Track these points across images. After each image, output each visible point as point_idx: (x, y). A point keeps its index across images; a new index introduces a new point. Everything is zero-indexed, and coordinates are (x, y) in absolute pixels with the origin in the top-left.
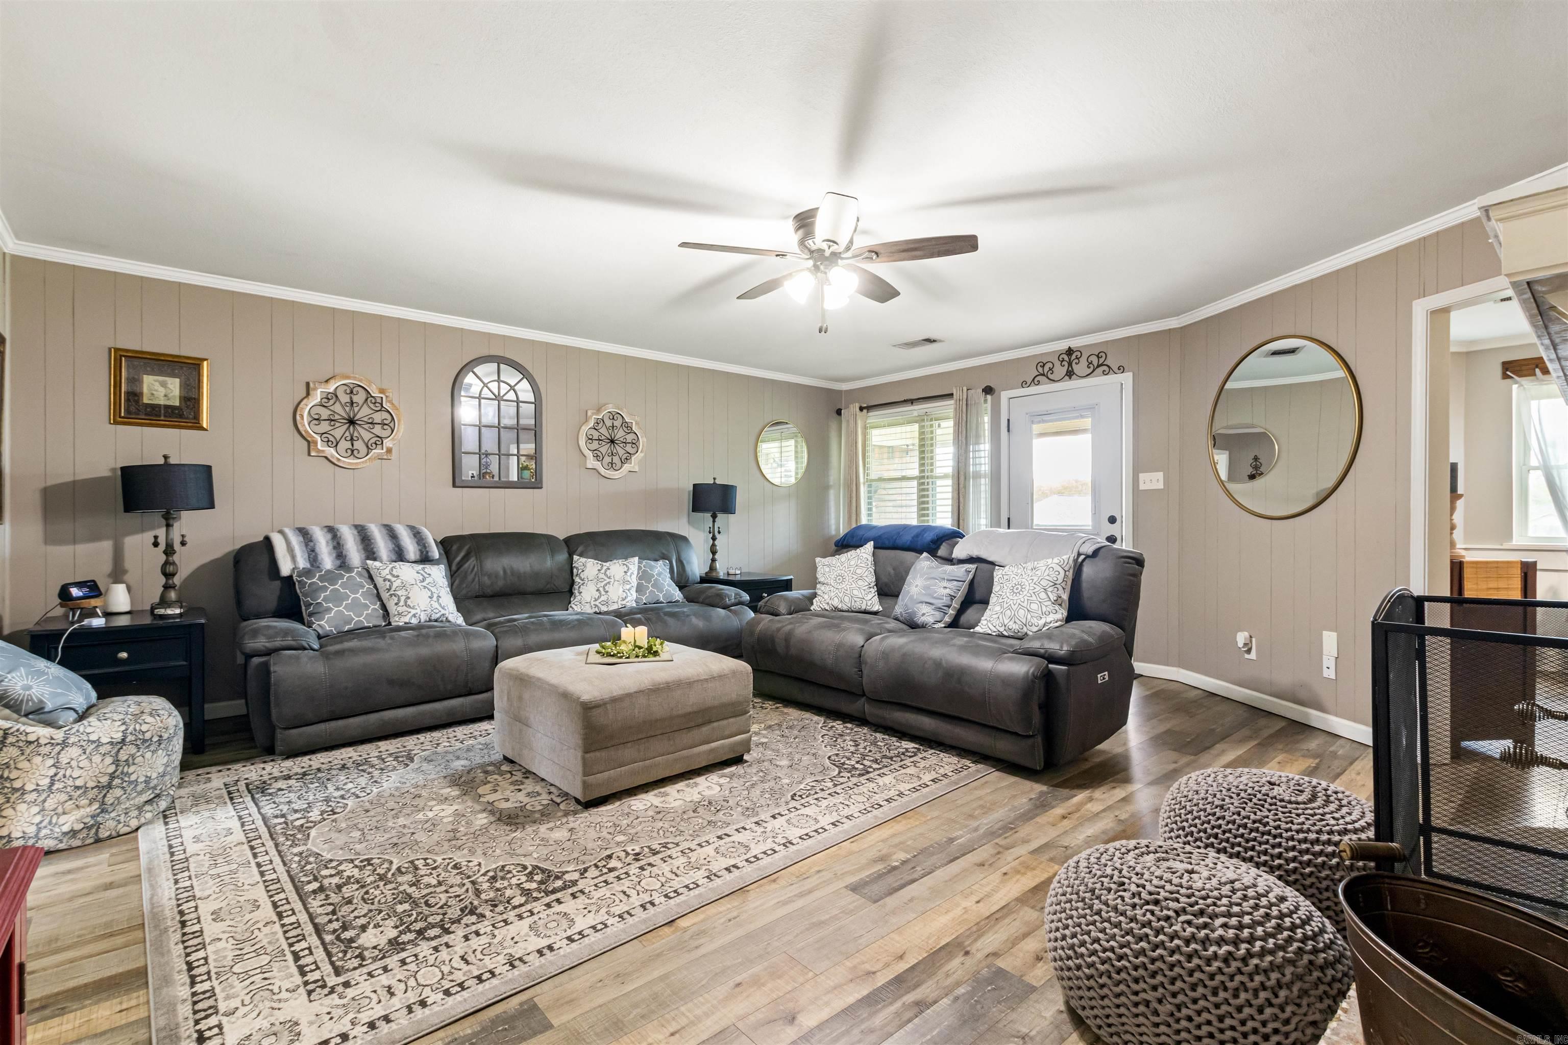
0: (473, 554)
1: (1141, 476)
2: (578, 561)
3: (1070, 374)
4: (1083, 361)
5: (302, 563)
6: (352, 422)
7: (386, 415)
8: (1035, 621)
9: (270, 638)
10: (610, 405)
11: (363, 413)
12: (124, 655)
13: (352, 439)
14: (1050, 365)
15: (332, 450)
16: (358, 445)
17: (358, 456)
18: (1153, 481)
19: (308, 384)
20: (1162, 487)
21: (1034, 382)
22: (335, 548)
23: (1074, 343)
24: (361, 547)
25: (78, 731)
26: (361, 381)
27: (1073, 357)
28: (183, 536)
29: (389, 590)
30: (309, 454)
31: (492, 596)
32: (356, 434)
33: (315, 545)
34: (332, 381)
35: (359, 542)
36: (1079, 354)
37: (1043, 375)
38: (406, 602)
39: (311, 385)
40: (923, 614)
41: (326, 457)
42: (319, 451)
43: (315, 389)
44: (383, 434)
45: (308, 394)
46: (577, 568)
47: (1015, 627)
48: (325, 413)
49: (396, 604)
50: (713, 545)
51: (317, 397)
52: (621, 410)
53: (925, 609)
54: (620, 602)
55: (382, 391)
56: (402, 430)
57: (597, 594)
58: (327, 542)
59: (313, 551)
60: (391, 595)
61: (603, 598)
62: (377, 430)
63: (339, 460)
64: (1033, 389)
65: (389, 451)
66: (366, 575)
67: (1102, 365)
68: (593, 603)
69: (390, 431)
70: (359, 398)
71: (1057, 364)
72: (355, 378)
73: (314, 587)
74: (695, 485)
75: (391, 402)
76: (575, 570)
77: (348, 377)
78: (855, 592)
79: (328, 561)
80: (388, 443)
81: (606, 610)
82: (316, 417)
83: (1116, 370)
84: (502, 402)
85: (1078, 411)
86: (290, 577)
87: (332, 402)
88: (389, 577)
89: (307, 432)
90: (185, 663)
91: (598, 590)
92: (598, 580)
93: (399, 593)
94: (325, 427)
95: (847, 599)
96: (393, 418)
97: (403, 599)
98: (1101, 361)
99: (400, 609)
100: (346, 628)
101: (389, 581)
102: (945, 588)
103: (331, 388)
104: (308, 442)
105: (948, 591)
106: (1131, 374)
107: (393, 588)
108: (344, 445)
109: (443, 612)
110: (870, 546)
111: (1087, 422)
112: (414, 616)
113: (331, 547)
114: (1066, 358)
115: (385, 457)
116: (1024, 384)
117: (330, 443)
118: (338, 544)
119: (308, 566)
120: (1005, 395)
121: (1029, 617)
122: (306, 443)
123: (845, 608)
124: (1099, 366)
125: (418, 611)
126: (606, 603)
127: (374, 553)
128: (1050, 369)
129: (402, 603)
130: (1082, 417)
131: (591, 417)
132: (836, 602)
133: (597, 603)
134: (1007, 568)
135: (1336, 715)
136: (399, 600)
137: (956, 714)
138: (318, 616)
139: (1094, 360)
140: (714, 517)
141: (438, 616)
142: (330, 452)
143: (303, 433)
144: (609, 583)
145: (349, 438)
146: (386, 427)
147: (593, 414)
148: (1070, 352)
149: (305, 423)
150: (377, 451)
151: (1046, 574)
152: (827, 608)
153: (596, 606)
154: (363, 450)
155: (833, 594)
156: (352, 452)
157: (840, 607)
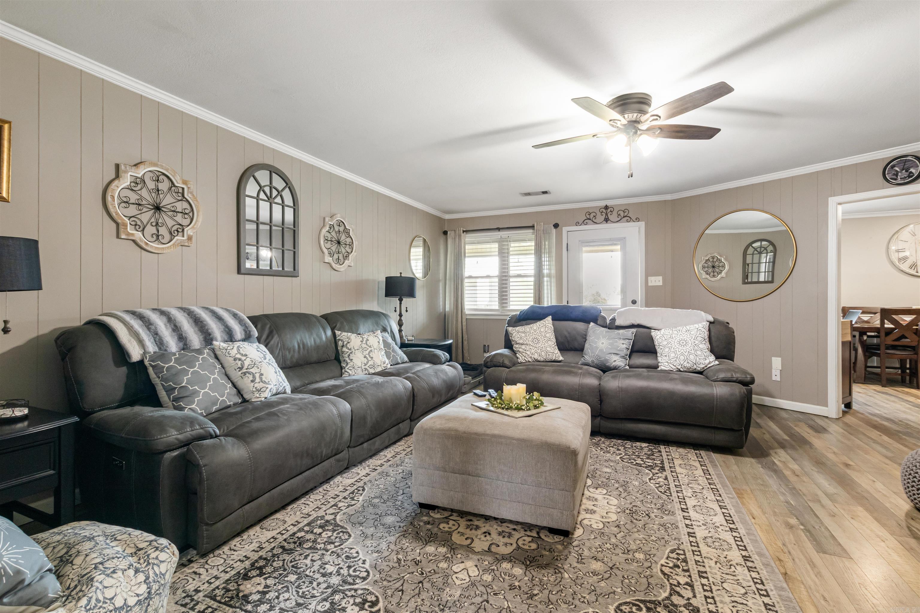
0: (275, 332)
1: (649, 278)
2: (342, 335)
3: (607, 220)
4: (615, 213)
5: (151, 348)
6: (157, 208)
7: (185, 205)
8: (702, 361)
9: (180, 430)
10: (338, 215)
11: (167, 200)
13: (157, 224)
14: (595, 214)
15: (140, 234)
16: (163, 231)
17: (163, 241)
18: (656, 281)
19: (117, 166)
20: (661, 284)
21: (584, 223)
22: (174, 330)
23: (609, 203)
24: (196, 329)
25: (98, 600)
26: (167, 170)
27: (609, 210)
28: (6, 322)
29: (241, 369)
30: (118, 236)
31: (291, 367)
32: (160, 221)
33: (156, 328)
34: (142, 166)
35: (194, 326)
36: (612, 210)
37: (590, 219)
38: (261, 379)
39: (122, 167)
40: (615, 361)
41: (134, 241)
42: (128, 234)
43: (126, 172)
44: (185, 222)
45: (117, 176)
46: (342, 340)
47: (688, 365)
48: (133, 197)
49: (252, 381)
50: (400, 320)
51: (126, 181)
52: (344, 219)
53: (615, 358)
54: (382, 365)
55: (185, 182)
56: (200, 220)
57: (365, 361)
58: (165, 325)
59: (157, 334)
60: (245, 374)
61: (370, 363)
62: (179, 218)
63: (147, 244)
64: (583, 227)
65: (190, 238)
66: (213, 355)
67: (626, 216)
68: (363, 367)
69: (189, 221)
70: (164, 186)
71: (599, 214)
72: (162, 167)
73: (173, 371)
74: (386, 278)
75: (191, 193)
76: (340, 343)
77: (155, 165)
78: (548, 349)
79: (173, 345)
80: (189, 231)
81: (373, 372)
82: (125, 200)
83: (635, 220)
84: (274, 205)
85: (612, 241)
86: (141, 362)
87: (139, 187)
88: (238, 356)
89: (117, 214)
90: (52, 472)
91: (365, 357)
92: (364, 350)
93: (253, 370)
94: (133, 210)
95: (543, 354)
96: (192, 210)
97: (257, 376)
98: (626, 214)
99: (258, 386)
100: (214, 409)
101: (240, 360)
102: (623, 344)
103: (140, 172)
104: (117, 224)
105: (625, 346)
106: (644, 223)
107: (246, 367)
108: (150, 230)
109: (284, 384)
110: (549, 318)
111: (618, 247)
113: (171, 330)
114: (604, 211)
115: (186, 244)
116: (577, 224)
117: (137, 227)
118: (175, 326)
119: (157, 349)
120: (565, 229)
121: (698, 359)
122: (114, 225)
123: (542, 359)
124: (624, 217)
126: (373, 367)
127: (210, 335)
128: (594, 216)
129: (258, 380)
130: (615, 244)
131: (327, 222)
132: (536, 356)
133: (366, 367)
134: (663, 331)
135: (781, 399)
136: (254, 377)
137: (685, 422)
138: (186, 400)
139: (622, 214)
140: (401, 300)
141: (282, 388)
142: (138, 235)
143: (114, 215)
144: (371, 351)
145: (154, 224)
146: (186, 216)
147: (328, 220)
148: (606, 207)
149: (114, 206)
150: (179, 238)
151: (698, 334)
152: (530, 360)
153: (366, 369)
154: (167, 237)
155: (533, 351)
156: (158, 237)
157: (539, 359)
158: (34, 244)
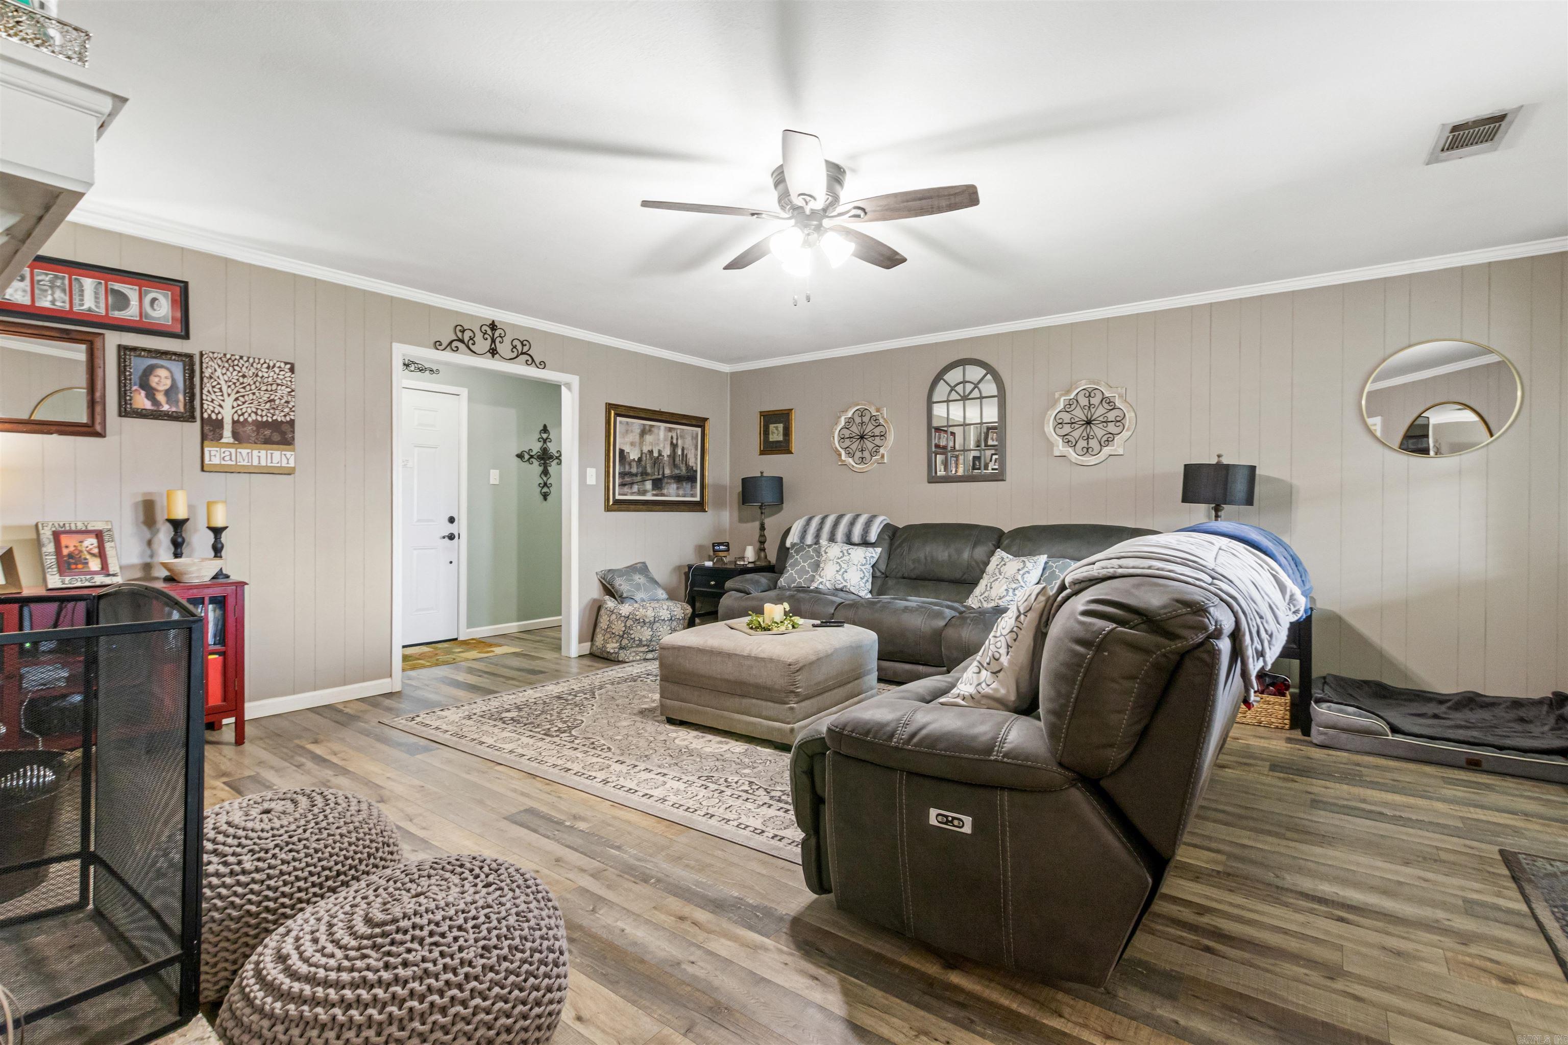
0: (907, 540)
2: (997, 554)
5: (796, 540)
6: (862, 437)
7: (881, 429)
10: (1083, 382)
11: (869, 429)
12: (713, 583)
13: (862, 450)
15: (850, 460)
16: (866, 454)
17: (865, 462)
22: (818, 530)
24: (830, 530)
30: (838, 464)
31: (915, 579)
32: (864, 446)
33: (809, 527)
34: (850, 409)
35: (831, 527)
41: (847, 465)
42: (842, 461)
43: (841, 417)
44: (880, 443)
45: (838, 421)
46: (992, 563)
48: (847, 433)
51: (842, 422)
52: (1098, 384)
58: (817, 526)
59: (808, 530)
62: (877, 441)
63: (853, 466)
65: (883, 456)
69: (884, 440)
70: (866, 418)
73: (794, 555)
74: (1186, 467)
75: (884, 419)
76: (989, 565)
77: (858, 404)
79: (810, 537)
80: (882, 450)
82: (843, 436)
84: (968, 402)
86: (789, 548)
87: (851, 424)
89: (836, 448)
94: (847, 443)
96: (886, 430)
103: (850, 414)
104: (838, 455)
108: (858, 455)
109: (845, 584)
112: (821, 583)
113: (816, 530)
115: (881, 462)
117: (850, 455)
118: (822, 527)
119: (800, 540)
125: (824, 580)
127: (835, 535)
131: (1059, 399)
140: (1218, 510)
141: (841, 586)
145: (860, 450)
146: (882, 438)
147: (1061, 395)
149: (835, 442)
154: (869, 457)
156: (862, 460)
158: (781, 479)
